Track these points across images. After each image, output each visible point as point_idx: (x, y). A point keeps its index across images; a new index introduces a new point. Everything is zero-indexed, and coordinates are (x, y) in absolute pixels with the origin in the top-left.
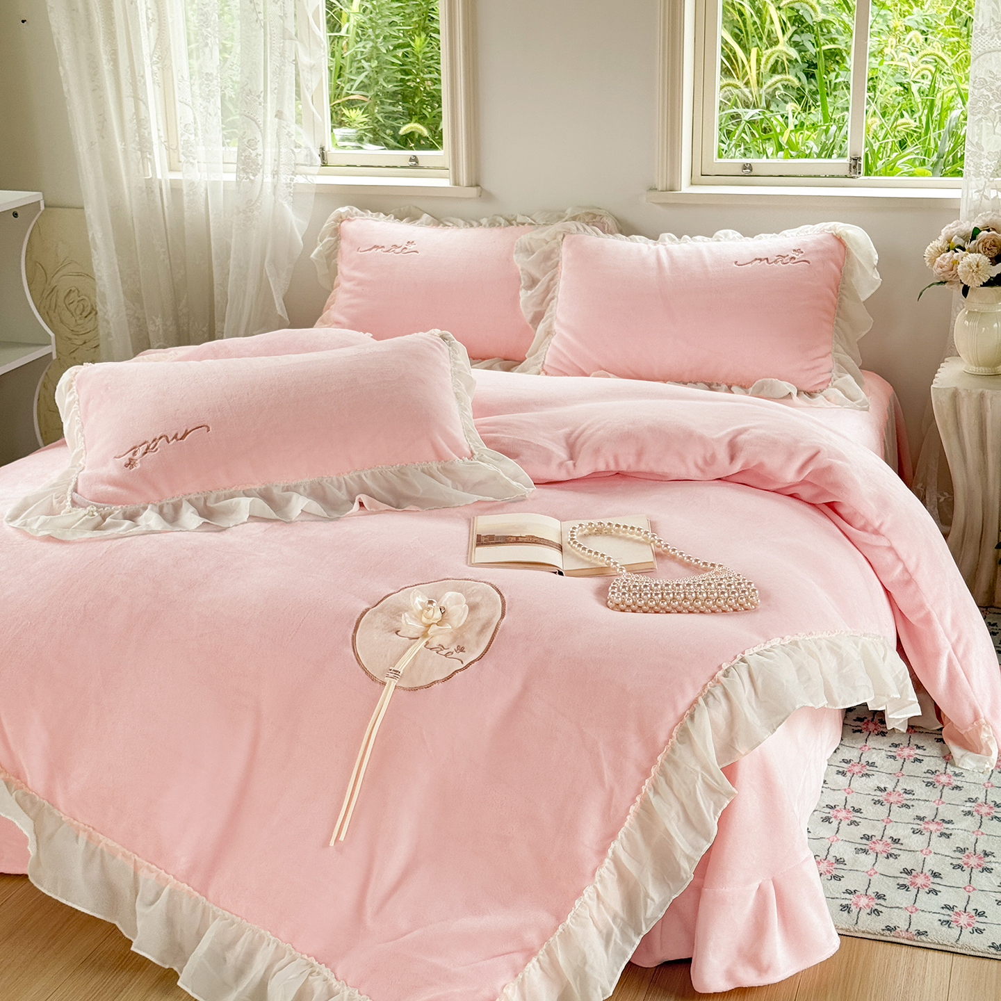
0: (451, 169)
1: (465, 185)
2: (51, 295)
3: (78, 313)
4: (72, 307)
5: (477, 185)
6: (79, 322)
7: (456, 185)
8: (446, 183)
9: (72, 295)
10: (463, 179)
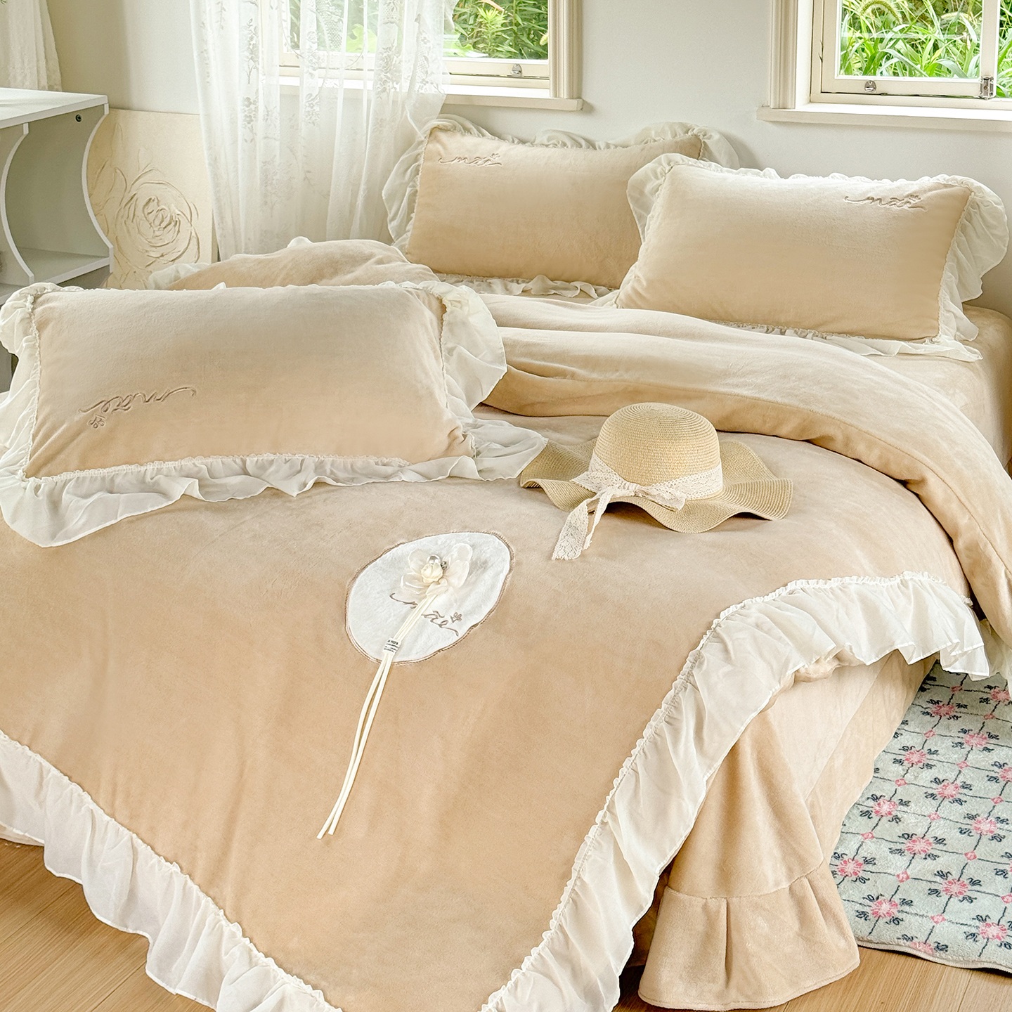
0: (551, 78)
1: (565, 97)
2: (129, 204)
3: (157, 222)
4: (151, 217)
5: (579, 98)
6: (157, 233)
7: (556, 97)
8: (546, 94)
9: (151, 204)
10: (564, 92)
